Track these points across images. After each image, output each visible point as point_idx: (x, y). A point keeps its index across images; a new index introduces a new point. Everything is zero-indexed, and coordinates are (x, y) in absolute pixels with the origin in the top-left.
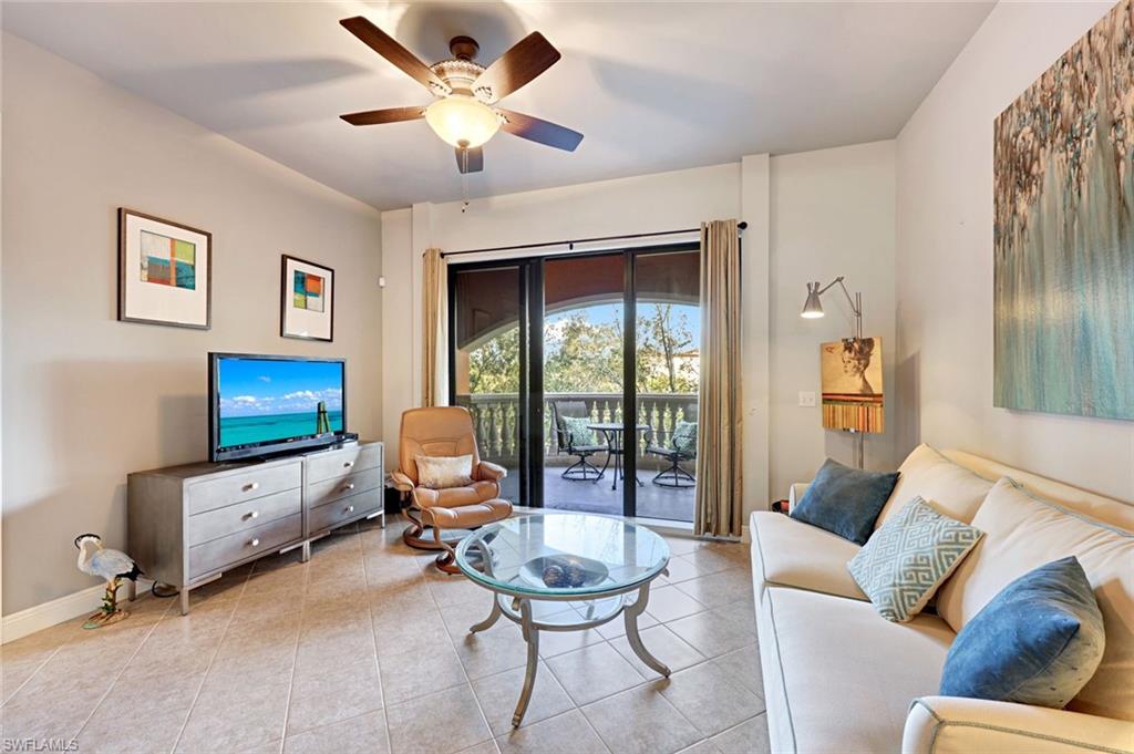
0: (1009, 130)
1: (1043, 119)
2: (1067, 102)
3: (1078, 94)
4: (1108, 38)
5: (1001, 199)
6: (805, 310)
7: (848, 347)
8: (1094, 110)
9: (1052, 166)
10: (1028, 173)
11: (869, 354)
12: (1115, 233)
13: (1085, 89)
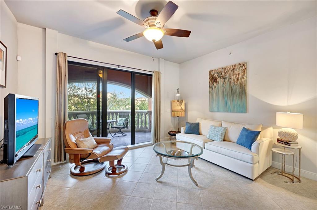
0: (213, 73)
1: (219, 74)
2: (223, 73)
3: (225, 73)
4: (230, 69)
5: (210, 82)
6: (177, 94)
7: (178, 101)
8: (228, 76)
9: (220, 81)
10: (216, 80)
11: (182, 103)
12: (231, 92)
13: (226, 73)
